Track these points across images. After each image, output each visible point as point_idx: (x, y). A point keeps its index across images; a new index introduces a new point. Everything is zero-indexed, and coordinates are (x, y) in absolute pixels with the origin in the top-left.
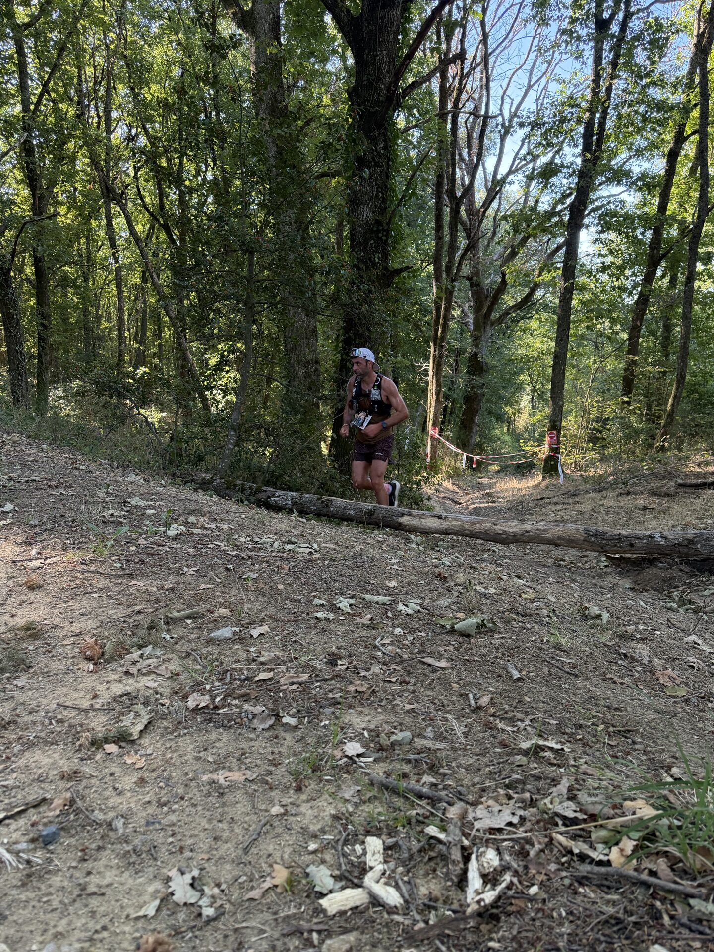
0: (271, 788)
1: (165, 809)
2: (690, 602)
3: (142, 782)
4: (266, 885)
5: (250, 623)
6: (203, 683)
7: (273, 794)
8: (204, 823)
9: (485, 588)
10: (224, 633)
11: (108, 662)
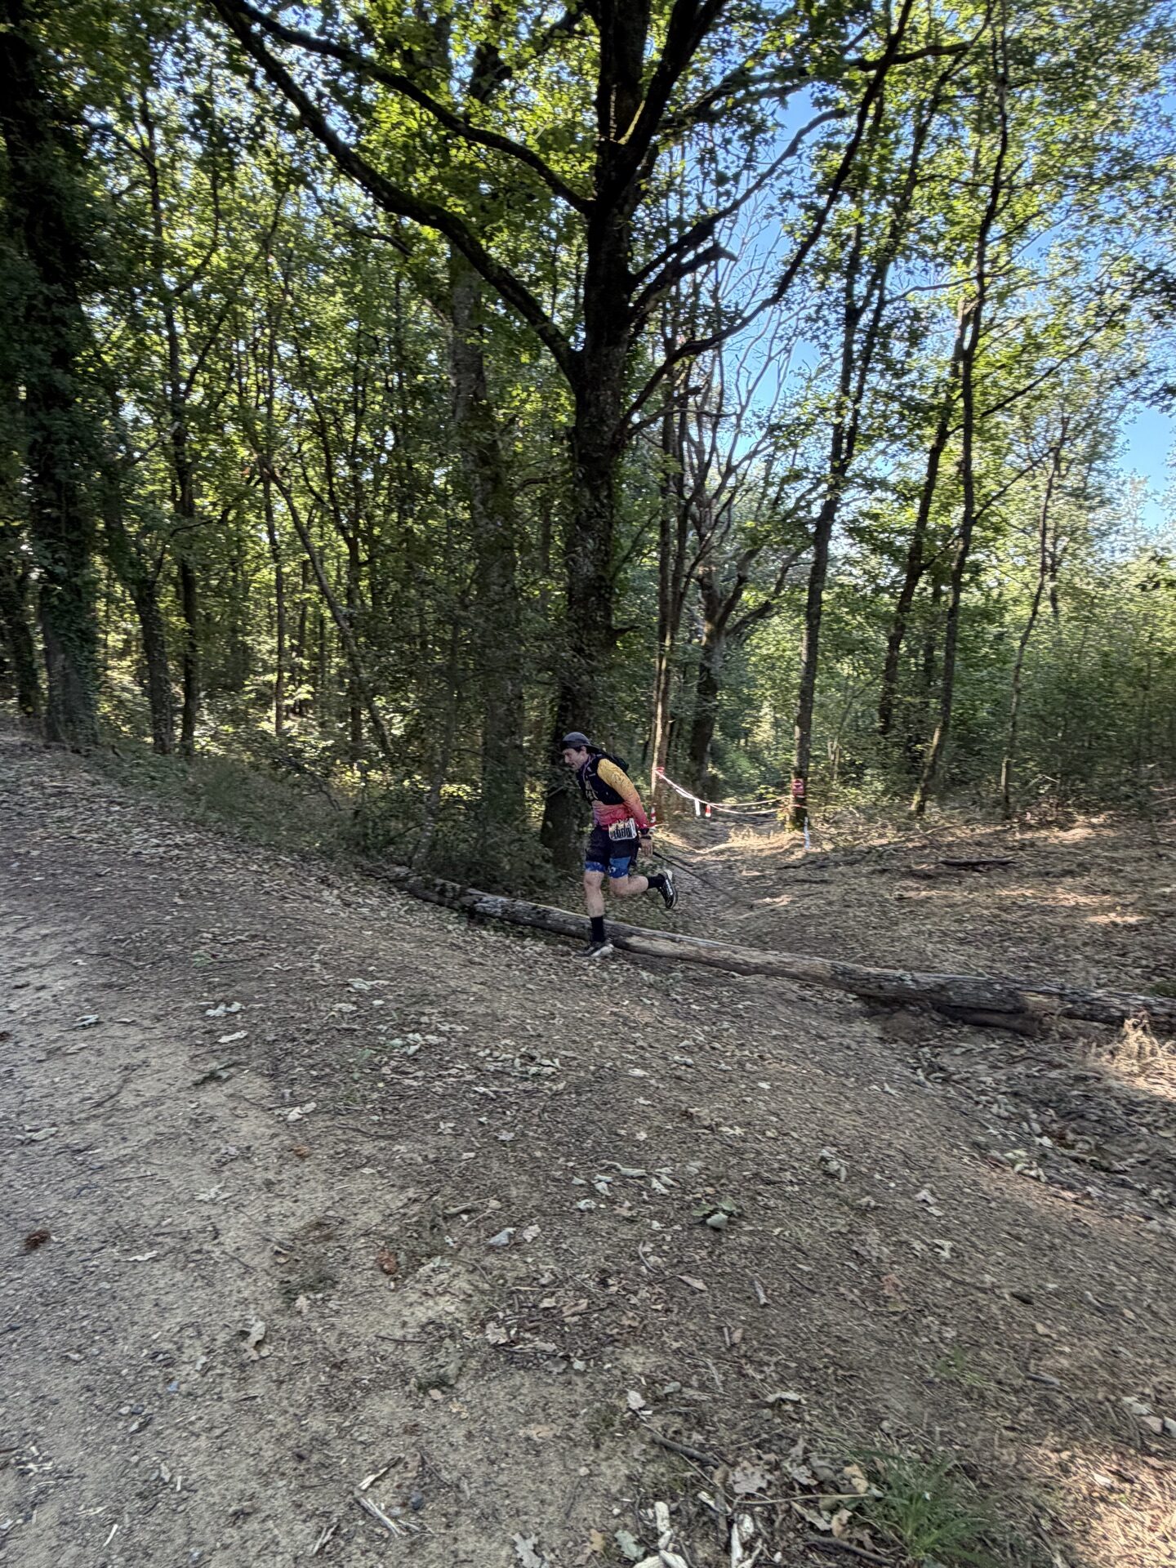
0: (575, 1445)
1: (496, 1467)
5: (521, 1221)
6: (494, 1310)
7: (577, 1451)
8: (529, 1483)
10: (501, 1238)
11: (405, 1277)
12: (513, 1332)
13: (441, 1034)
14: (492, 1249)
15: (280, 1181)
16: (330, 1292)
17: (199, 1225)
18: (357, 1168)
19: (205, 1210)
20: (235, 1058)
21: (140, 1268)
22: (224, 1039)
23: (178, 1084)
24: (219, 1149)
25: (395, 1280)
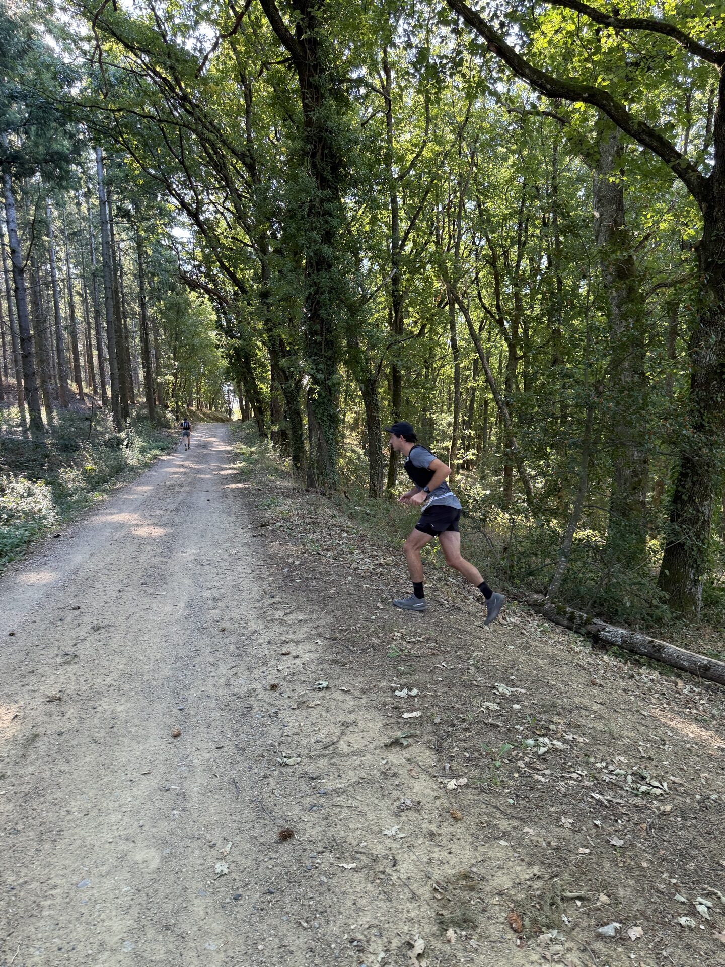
5: (626, 919)
10: (609, 930)
11: (528, 938)
13: (565, 742)
14: (600, 937)
15: (440, 834)
16: (471, 932)
17: (384, 852)
18: (496, 838)
19: (388, 842)
20: (413, 731)
21: (345, 873)
22: (406, 715)
23: (375, 744)
24: (399, 798)
25: (520, 938)
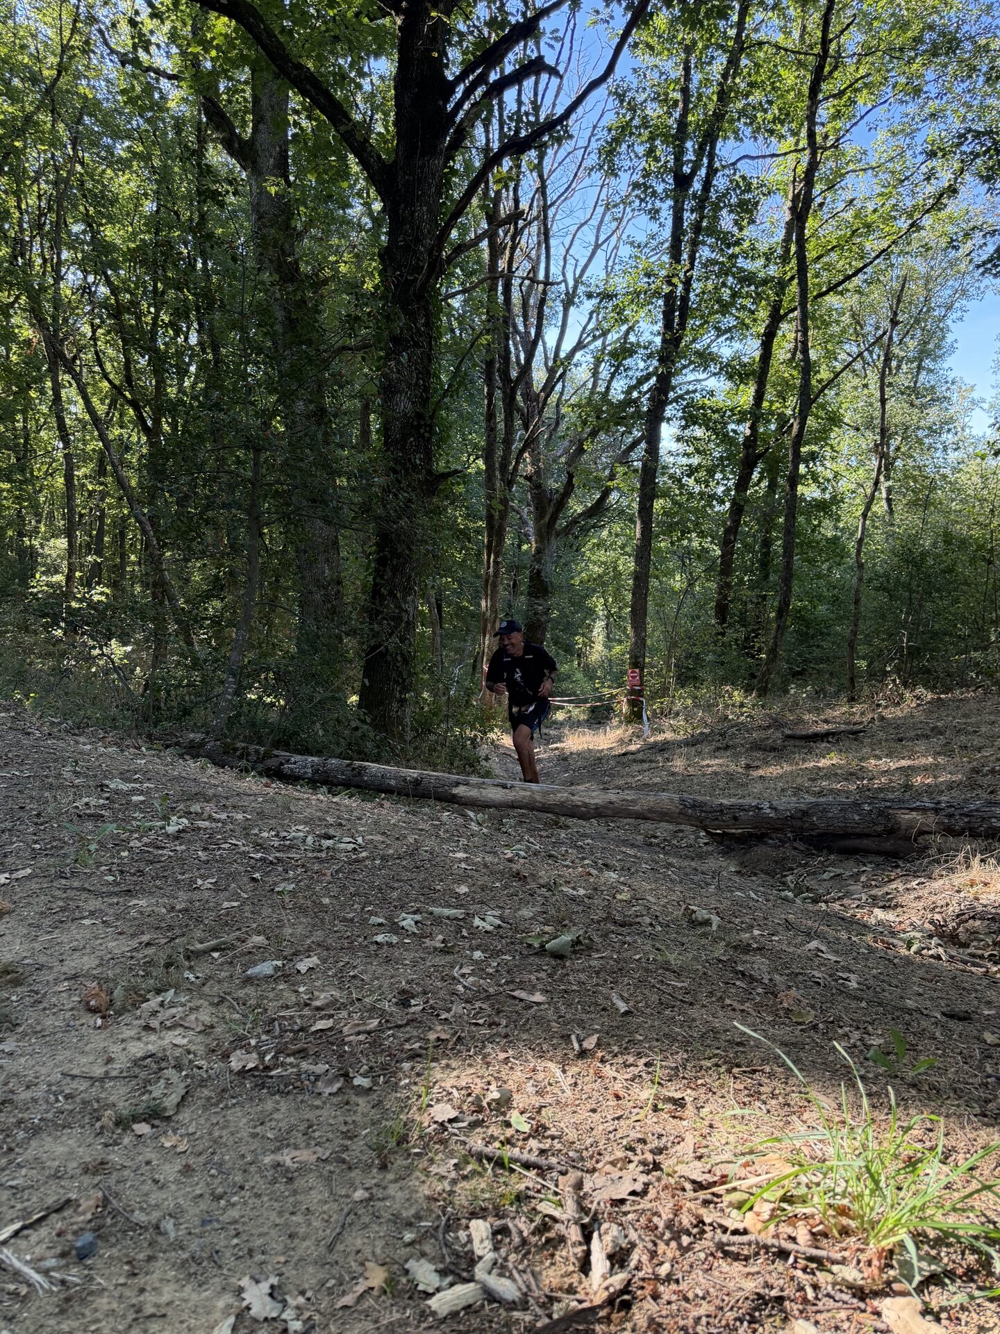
0: (350, 1168)
1: (223, 1202)
2: (808, 890)
3: (187, 1170)
4: (360, 1289)
5: (294, 954)
6: (246, 1038)
7: (353, 1174)
8: (274, 1216)
9: (574, 888)
10: (263, 970)
11: (120, 1013)
12: (268, 1058)
13: (215, 820)
14: (248, 981)
18: (75, 920)
25: (104, 1017)
